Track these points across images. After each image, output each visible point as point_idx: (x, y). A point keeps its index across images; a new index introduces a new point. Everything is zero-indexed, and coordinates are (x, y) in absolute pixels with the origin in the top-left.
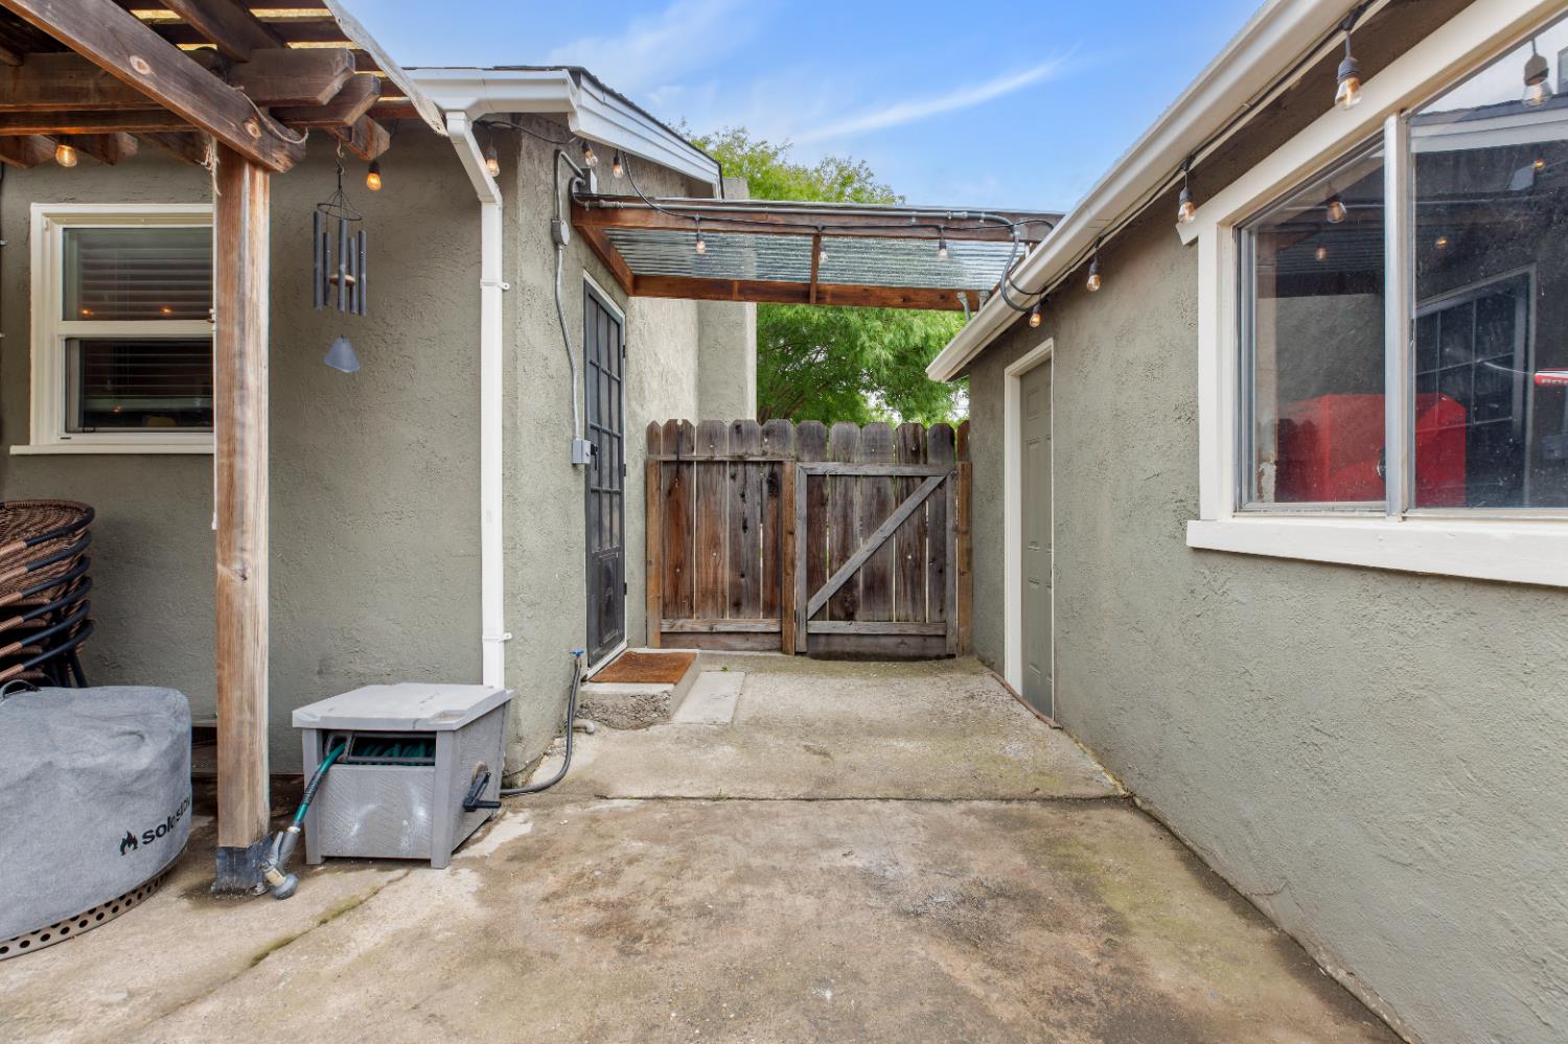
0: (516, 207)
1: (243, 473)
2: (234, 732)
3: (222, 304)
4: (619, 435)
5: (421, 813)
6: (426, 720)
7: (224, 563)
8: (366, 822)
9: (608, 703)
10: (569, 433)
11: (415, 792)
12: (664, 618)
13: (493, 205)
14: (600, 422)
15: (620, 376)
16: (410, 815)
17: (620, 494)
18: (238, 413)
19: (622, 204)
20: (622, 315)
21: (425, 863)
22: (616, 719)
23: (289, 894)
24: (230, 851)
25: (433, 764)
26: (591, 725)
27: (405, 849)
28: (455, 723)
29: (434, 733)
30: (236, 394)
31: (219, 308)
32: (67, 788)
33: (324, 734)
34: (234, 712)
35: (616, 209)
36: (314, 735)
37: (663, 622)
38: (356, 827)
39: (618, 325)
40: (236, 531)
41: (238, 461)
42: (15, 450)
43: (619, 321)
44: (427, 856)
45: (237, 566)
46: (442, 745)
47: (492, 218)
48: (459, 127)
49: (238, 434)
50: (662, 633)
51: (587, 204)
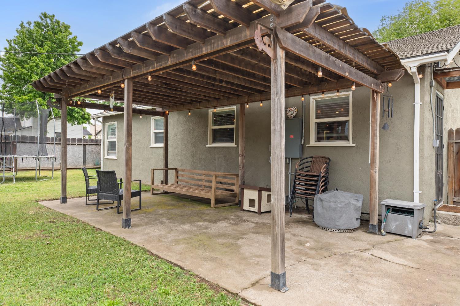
0: (424, 83)
1: (376, 153)
2: (373, 202)
3: (373, 120)
4: (442, 135)
5: (410, 226)
6: (412, 206)
7: (372, 170)
8: (396, 226)
9: (444, 216)
10: (432, 138)
11: (408, 221)
12: (455, 196)
13: (418, 84)
14: (438, 133)
15: (442, 117)
16: (407, 226)
17: (442, 154)
18: (375, 141)
19: (452, 70)
20: (443, 97)
21: (411, 237)
22: (447, 222)
23: (384, 235)
24: (372, 225)
25: (413, 216)
26: (439, 222)
27: (406, 233)
28: (419, 208)
29: (413, 209)
30: (375, 137)
31: (372, 121)
32: (352, 207)
33: (386, 206)
34: (373, 198)
35: (449, 72)
36: (385, 206)
37: (455, 198)
38: (394, 227)
39: (442, 101)
40: (374, 164)
41: (375, 151)
42: (307, 145)
43: (442, 99)
44: (411, 236)
45: (375, 171)
46: (415, 212)
47: (418, 87)
48: (414, 70)
49: (375, 145)
50: (454, 202)
51: (439, 72)
